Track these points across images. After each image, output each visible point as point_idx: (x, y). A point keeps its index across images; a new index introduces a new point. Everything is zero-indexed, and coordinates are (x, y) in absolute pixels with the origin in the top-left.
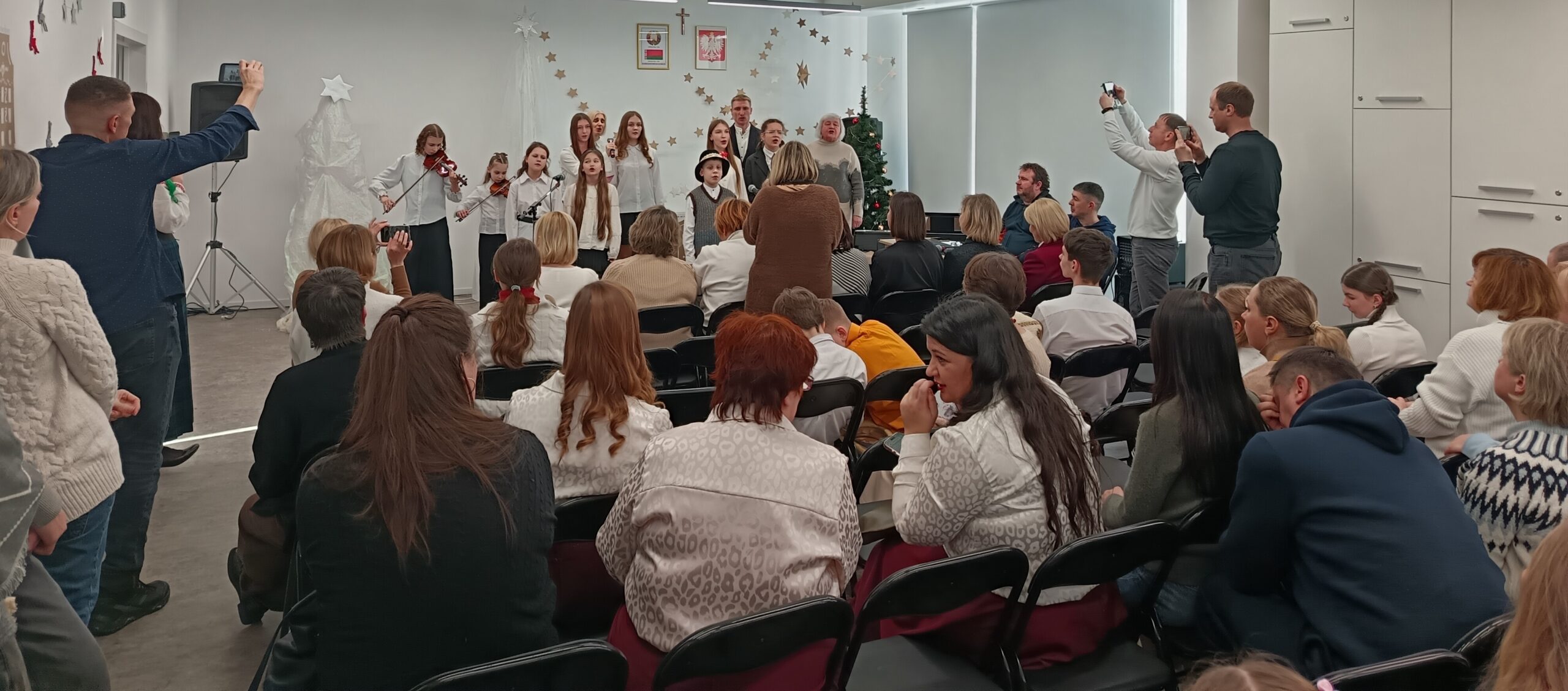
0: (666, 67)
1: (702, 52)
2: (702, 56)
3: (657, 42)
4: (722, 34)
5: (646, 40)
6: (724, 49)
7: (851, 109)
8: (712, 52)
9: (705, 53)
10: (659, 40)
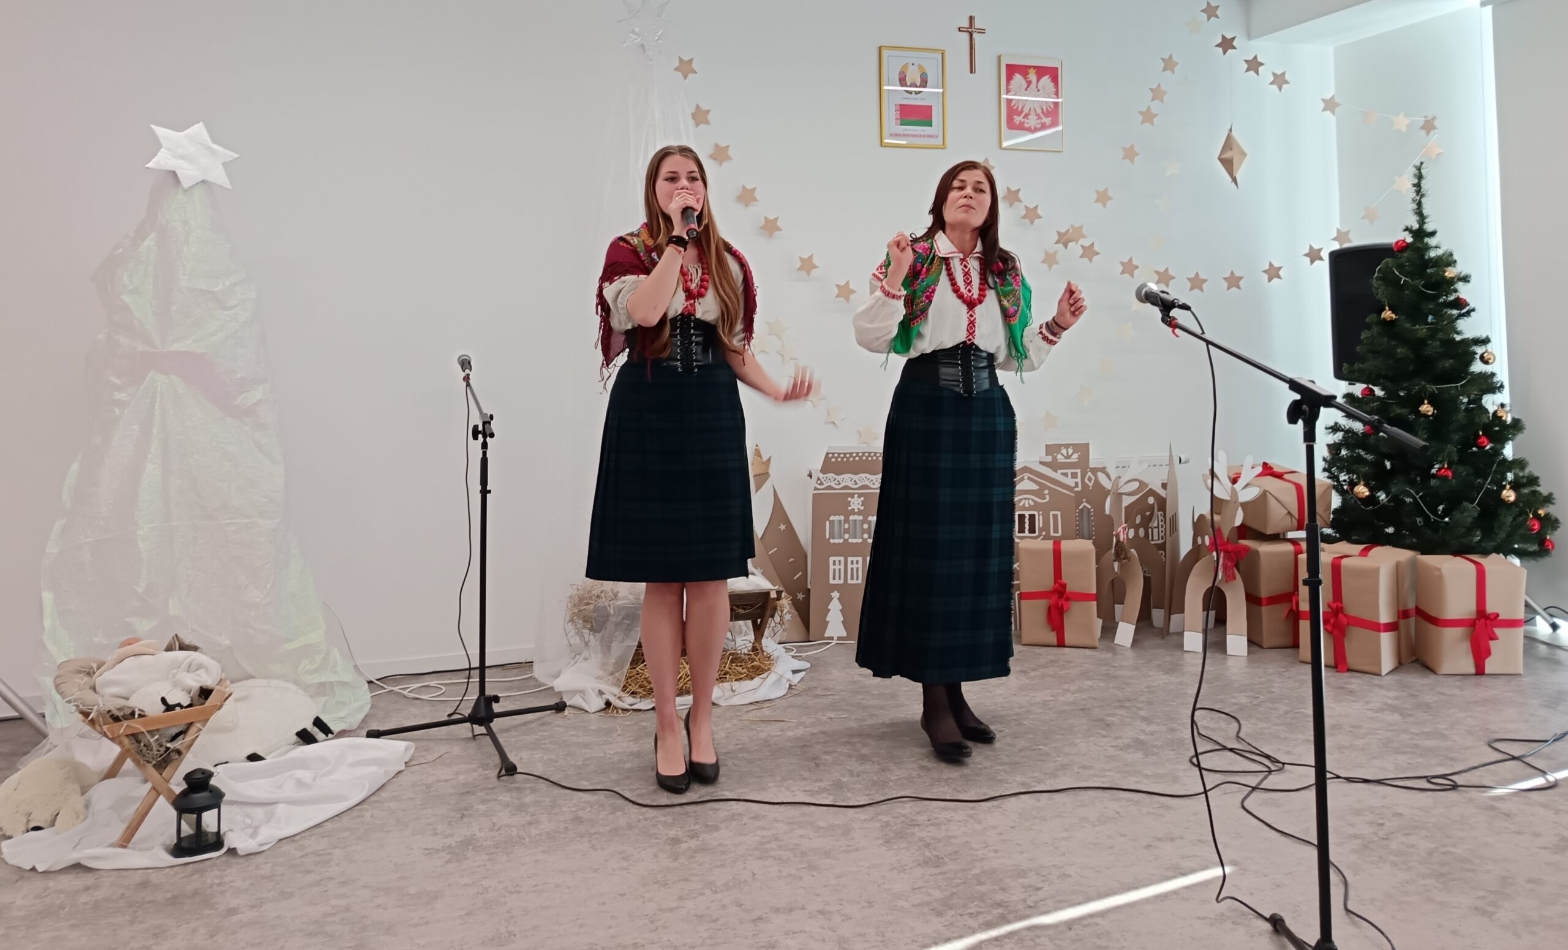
0: (939, 141)
1: (1013, 111)
2: (1013, 119)
3: (920, 87)
4: (1053, 74)
5: (898, 83)
6: (1056, 104)
7: (1344, 230)
8: (1032, 112)
9: (1019, 114)
10: (924, 83)
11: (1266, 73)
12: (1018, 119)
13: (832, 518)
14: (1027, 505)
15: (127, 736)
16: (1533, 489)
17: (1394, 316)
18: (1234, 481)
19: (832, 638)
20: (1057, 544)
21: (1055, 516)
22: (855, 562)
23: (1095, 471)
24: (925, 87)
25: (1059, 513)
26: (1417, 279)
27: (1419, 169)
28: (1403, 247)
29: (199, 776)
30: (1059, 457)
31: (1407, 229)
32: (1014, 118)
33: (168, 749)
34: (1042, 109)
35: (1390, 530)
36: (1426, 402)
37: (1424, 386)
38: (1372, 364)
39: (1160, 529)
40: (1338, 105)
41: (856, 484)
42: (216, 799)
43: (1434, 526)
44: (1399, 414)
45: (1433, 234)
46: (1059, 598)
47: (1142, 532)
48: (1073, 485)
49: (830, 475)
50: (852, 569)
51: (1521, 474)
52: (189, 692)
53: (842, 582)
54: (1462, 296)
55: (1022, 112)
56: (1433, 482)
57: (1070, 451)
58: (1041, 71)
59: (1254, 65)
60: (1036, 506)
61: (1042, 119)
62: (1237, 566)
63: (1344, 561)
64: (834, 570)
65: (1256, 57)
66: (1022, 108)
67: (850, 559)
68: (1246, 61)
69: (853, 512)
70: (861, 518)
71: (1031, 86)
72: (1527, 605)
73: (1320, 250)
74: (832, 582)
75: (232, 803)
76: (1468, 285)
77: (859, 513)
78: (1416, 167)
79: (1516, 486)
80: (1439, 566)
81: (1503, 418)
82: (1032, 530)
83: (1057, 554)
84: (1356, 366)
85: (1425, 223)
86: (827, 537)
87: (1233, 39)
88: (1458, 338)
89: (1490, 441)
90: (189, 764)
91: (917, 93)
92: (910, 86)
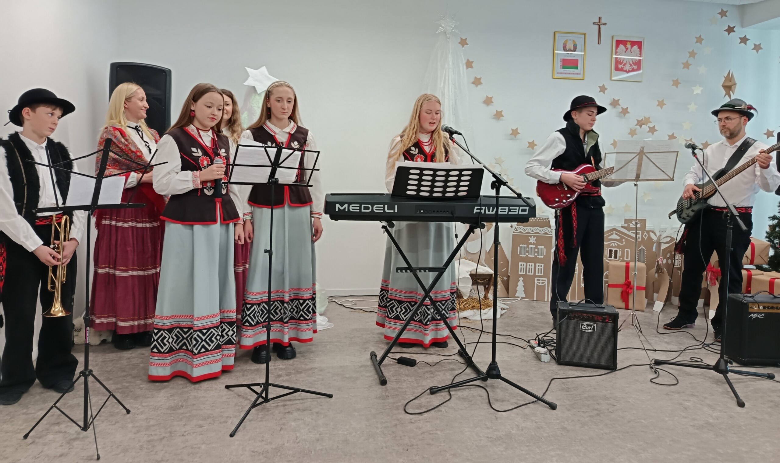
0: (581, 76)
1: (618, 62)
3: (573, 51)
4: (639, 44)
5: (562, 49)
6: (640, 60)
8: (628, 64)
9: (621, 64)
10: (575, 50)
11: (750, 44)
12: (620, 66)
13: (521, 245)
14: (614, 246)
19: (519, 297)
20: (628, 263)
21: (627, 252)
22: (531, 266)
23: (648, 232)
25: (629, 250)
30: (631, 225)
32: (618, 66)
34: (633, 62)
41: (533, 232)
46: (627, 288)
47: (670, 261)
49: (521, 228)
50: (529, 268)
53: (524, 273)
57: (637, 222)
58: (633, 43)
59: (744, 40)
60: (618, 246)
61: (632, 67)
62: (717, 279)
63: (776, 280)
64: (521, 268)
65: (745, 36)
66: (623, 62)
67: (528, 264)
68: (740, 38)
69: (531, 244)
70: (534, 246)
71: (628, 51)
73: (773, 132)
77: (534, 244)
82: (616, 257)
83: (627, 268)
86: (518, 253)
87: (734, 27)
91: (571, 54)
92: (568, 51)
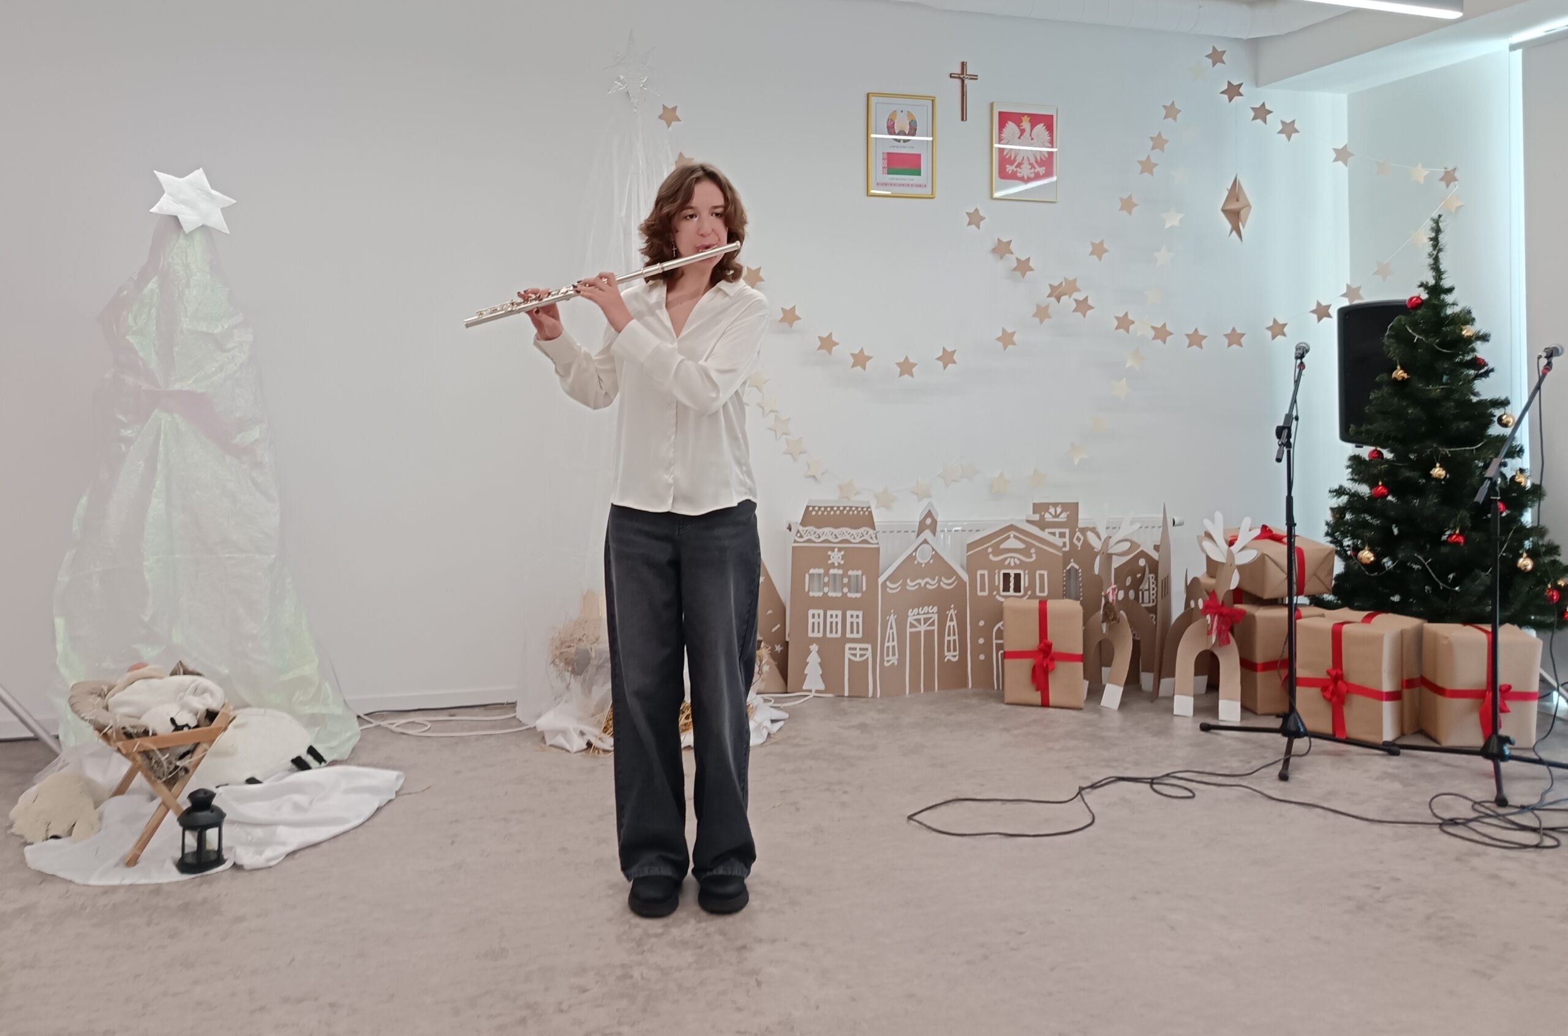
0: (927, 191)
2: (1005, 169)
3: (909, 135)
4: (1048, 121)
5: (887, 130)
6: (1051, 154)
7: (1354, 286)
8: (1026, 162)
9: (1012, 163)
10: (913, 132)
11: (1274, 122)
12: (1010, 169)
13: (812, 571)
14: (1012, 564)
15: (140, 753)
16: (1552, 558)
17: (1405, 375)
18: (1231, 543)
19: (810, 691)
20: (1043, 604)
21: (1042, 576)
22: (834, 616)
23: (1083, 531)
24: (913, 135)
26: (1432, 337)
27: (1437, 222)
28: (1416, 305)
29: (201, 795)
30: (1047, 516)
31: (1422, 285)
32: (1007, 168)
33: (176, 767)
34: (1036, 158)
35: (1396, 598)
36: (1438, 465)
37: (1436, 448)
38: (1380, 426)
39: (1151, 592)
40: (1351, 155)
41: (836, 537)
42: (218, 820)
43: (1446, 595)
44: (1409, 478)
45: (1450, 290)
46: (1044, 658)
47: (1132, 594)
48: (1061, 544)
49: (811, 528)
50: (831, 623)
51: (1540, 543)
52: (196, 714)
53: (821, 635)
54: (1479, 355)
55: (1015, 160)
56: (1444, 550)
57: (1059, 510)
58: (1035, 119)
59: (1261, 113)
60: (1022, 565)
61: (1035, 168)
62: (1232, 630)
63: (1345, 628)
64: (813, 623)
65: (1263, 104)
66: (1015, 157)
67: (829, 613)
68: (1253, 109)
69: (833, 566)
70: (840, 572)
71: (1025, 134)
72: (1543, 680)
73: (1328, 307)
74: (810, 635)
75: (233, 822)
76: (1487, 345)
77: (839, 566)
78: (1433, 220)
79: (1533, 554)
80: (1447, 635)
81: (1522, 484)
82: (1017, 589)
83: (1043, 613)
84: (1363, 428)
85: (1441, 279)
86: (807, 590)
87: (1240, 85)
88: (1475, 399)
89: (1507, 508)
90: (194, 784)
91: (905, 141)
92: (899, 134)
